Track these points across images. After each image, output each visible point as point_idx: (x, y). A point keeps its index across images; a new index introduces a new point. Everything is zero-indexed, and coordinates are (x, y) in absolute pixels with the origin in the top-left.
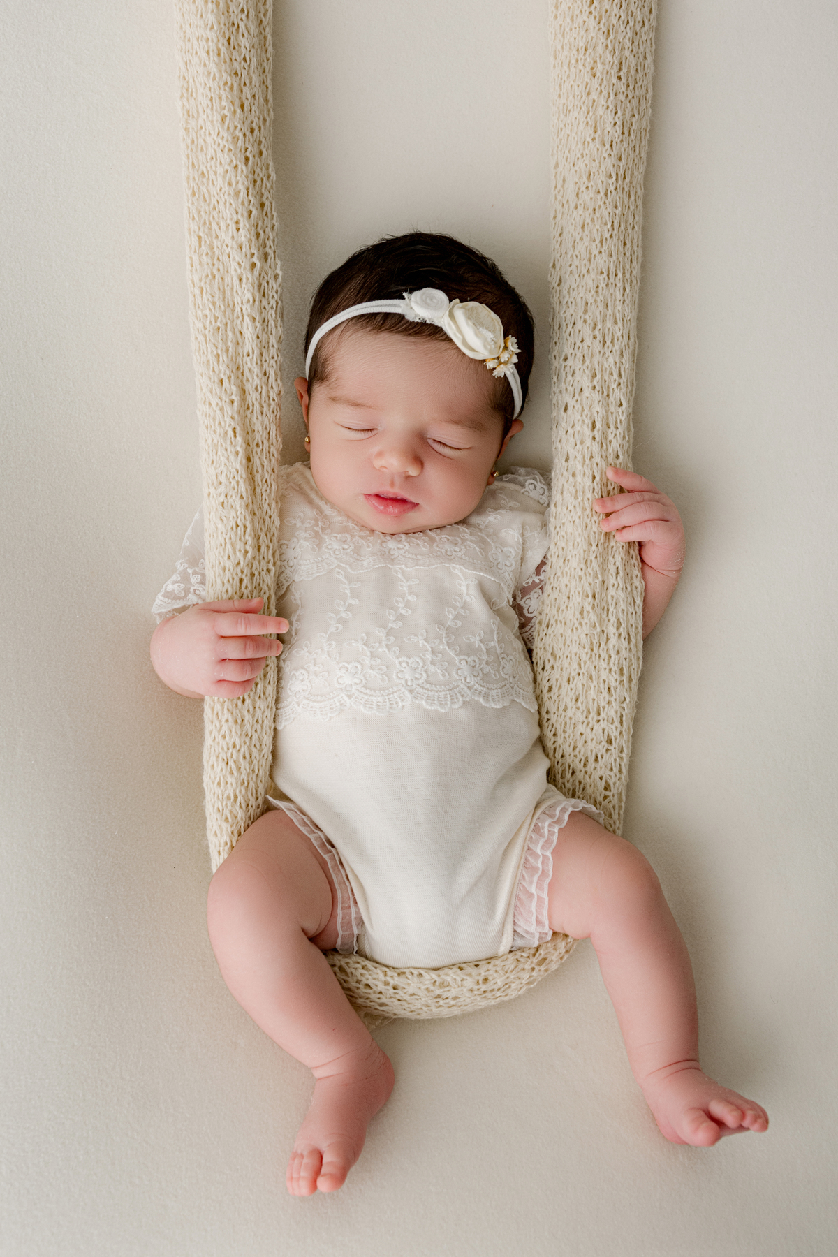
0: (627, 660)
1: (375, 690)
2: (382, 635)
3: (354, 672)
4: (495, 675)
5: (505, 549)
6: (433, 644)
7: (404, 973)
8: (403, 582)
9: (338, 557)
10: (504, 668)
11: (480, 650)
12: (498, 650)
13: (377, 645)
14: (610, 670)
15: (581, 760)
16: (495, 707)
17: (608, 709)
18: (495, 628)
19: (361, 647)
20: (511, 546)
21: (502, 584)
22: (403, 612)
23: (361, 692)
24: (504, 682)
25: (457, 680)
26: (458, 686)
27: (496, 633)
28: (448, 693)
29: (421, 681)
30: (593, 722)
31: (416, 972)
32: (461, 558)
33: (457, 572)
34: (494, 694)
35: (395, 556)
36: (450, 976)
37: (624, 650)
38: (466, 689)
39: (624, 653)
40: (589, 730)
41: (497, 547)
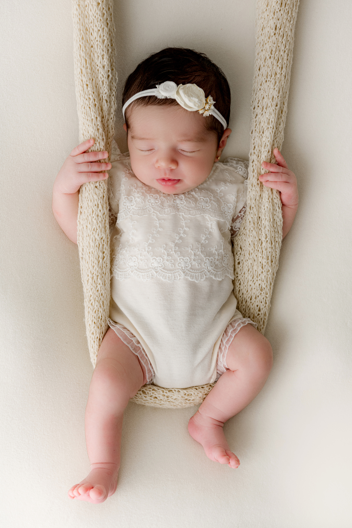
0: (271, 252)
1: (168, 270)
2: (173, 246)
3: (159, 262)
4: (220, 265)
5: (228, 205)
6: (195, 251)
7: (172, 391)
8: (183, 220)
9: (153, 207)
10: (224, 261)
11: (215, 254)
12: (223, 253)
13: (170, 250)
14: (263, 257)
15: (249, 297)
16: (219, 280)
17: (261, 275)
18: (222, 244)
19: (163, 251)
20: (231, 203)
21: (227, 222)
22: (182, 235)
23: (162, 271)
24: (223, 268)
25: (204, 268)
26: (204, 271)
27: (223, 245)
28: (199, 274)
29: (188, 268)
30: (255, 281)
31: (177, 390)
32: (209, 210)
33: (207, 217)
34: (219, 274)
35: (180, 207)
36: (192, 391)
37: (269, 248)
38: (207, 272)
39: (269, 250)
40: (253, 284)
41: (225, 204)
